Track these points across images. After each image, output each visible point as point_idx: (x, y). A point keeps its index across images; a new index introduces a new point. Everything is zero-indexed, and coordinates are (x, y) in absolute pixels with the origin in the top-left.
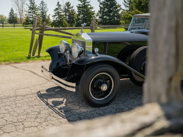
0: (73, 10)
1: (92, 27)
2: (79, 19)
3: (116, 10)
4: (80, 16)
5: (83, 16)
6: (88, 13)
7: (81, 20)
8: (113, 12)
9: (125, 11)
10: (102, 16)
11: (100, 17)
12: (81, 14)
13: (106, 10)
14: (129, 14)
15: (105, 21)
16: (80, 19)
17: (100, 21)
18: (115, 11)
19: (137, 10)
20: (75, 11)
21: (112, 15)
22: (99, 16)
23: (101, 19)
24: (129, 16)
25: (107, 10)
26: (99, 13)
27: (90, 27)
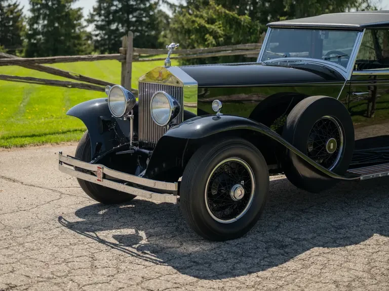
0: (15, 4)
1: (126, 54)
2: (36, 32)
3: (145, 4)
4: (37, 23)
5: (46, 22)
6: (64, 14)
7: (41, 36)
8: (136, 10)
9: (177, 9)
10: (103, 23)
11: (98, 27)
12: (41, 17)
13: (116, 6)
14: (197, 19)
15: (115, 37)
16: (39, 33)
17: (99, 38)
18: (145, 10)
19: (220, 6)
20: (20, 8)
21: (134, 19)
22: (95, 23)
23: (101, 32)
24: (196, 25)
25: (120, 6)
26: (97, 14)
27: (119, 54)
